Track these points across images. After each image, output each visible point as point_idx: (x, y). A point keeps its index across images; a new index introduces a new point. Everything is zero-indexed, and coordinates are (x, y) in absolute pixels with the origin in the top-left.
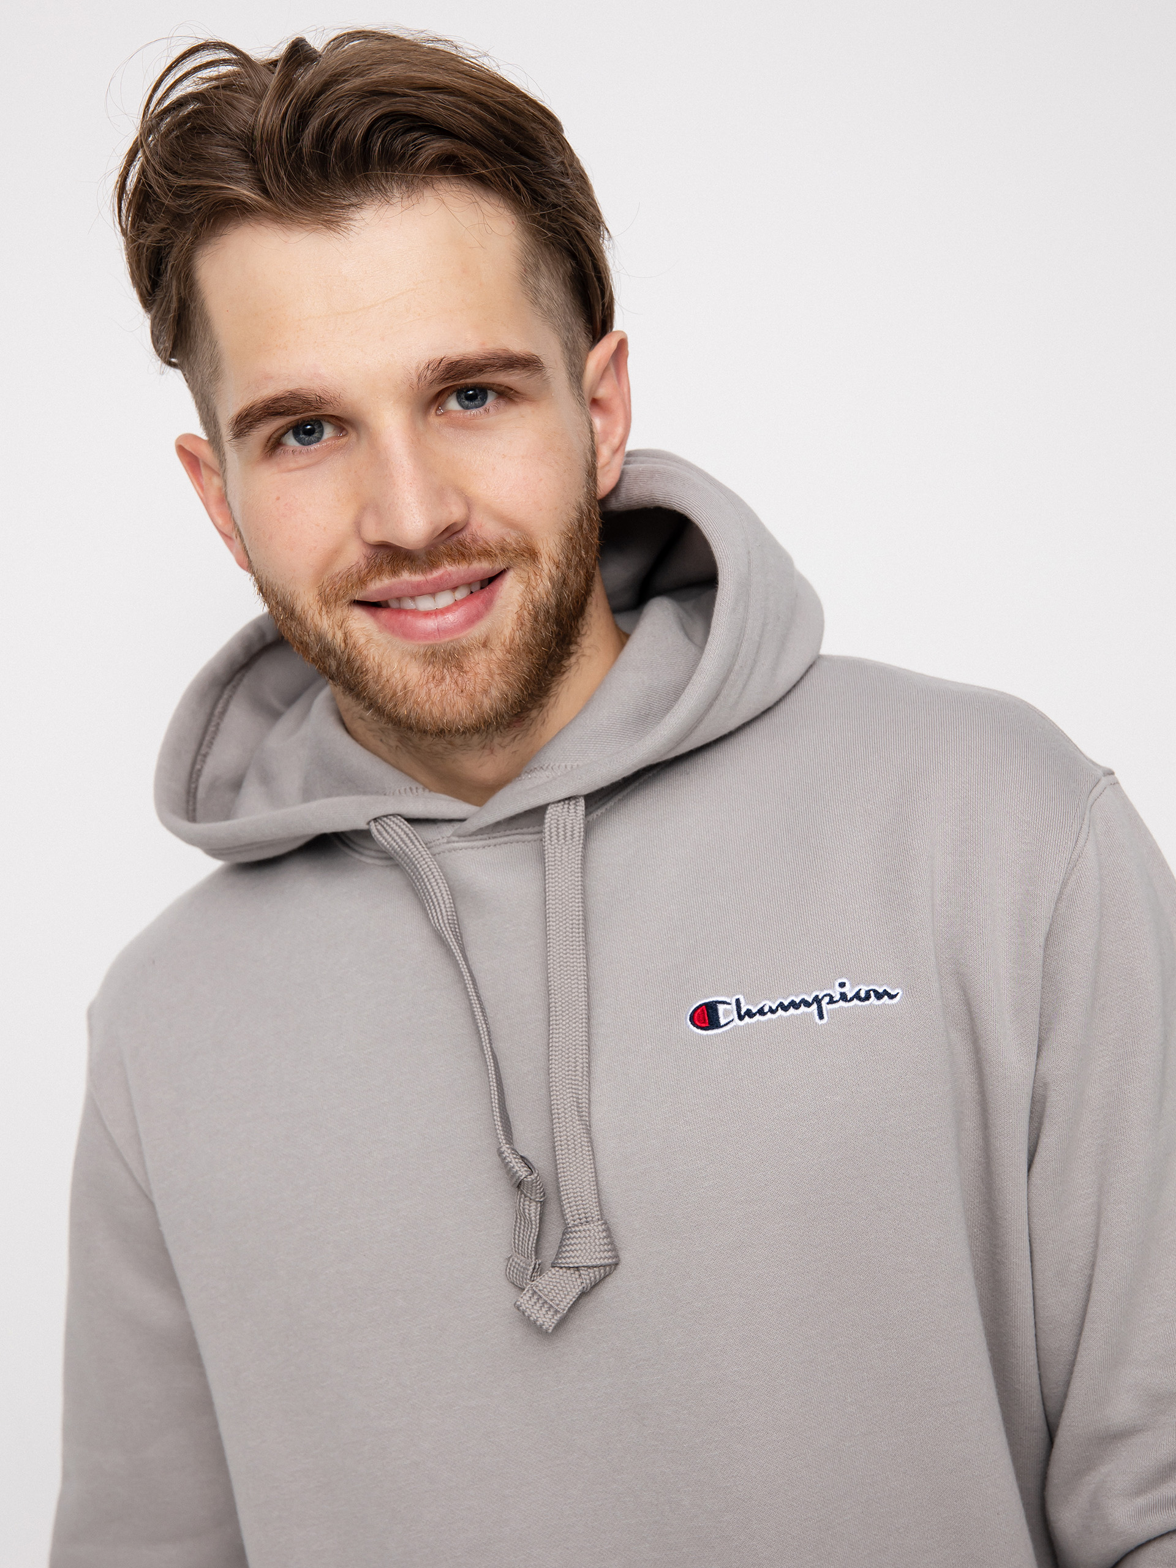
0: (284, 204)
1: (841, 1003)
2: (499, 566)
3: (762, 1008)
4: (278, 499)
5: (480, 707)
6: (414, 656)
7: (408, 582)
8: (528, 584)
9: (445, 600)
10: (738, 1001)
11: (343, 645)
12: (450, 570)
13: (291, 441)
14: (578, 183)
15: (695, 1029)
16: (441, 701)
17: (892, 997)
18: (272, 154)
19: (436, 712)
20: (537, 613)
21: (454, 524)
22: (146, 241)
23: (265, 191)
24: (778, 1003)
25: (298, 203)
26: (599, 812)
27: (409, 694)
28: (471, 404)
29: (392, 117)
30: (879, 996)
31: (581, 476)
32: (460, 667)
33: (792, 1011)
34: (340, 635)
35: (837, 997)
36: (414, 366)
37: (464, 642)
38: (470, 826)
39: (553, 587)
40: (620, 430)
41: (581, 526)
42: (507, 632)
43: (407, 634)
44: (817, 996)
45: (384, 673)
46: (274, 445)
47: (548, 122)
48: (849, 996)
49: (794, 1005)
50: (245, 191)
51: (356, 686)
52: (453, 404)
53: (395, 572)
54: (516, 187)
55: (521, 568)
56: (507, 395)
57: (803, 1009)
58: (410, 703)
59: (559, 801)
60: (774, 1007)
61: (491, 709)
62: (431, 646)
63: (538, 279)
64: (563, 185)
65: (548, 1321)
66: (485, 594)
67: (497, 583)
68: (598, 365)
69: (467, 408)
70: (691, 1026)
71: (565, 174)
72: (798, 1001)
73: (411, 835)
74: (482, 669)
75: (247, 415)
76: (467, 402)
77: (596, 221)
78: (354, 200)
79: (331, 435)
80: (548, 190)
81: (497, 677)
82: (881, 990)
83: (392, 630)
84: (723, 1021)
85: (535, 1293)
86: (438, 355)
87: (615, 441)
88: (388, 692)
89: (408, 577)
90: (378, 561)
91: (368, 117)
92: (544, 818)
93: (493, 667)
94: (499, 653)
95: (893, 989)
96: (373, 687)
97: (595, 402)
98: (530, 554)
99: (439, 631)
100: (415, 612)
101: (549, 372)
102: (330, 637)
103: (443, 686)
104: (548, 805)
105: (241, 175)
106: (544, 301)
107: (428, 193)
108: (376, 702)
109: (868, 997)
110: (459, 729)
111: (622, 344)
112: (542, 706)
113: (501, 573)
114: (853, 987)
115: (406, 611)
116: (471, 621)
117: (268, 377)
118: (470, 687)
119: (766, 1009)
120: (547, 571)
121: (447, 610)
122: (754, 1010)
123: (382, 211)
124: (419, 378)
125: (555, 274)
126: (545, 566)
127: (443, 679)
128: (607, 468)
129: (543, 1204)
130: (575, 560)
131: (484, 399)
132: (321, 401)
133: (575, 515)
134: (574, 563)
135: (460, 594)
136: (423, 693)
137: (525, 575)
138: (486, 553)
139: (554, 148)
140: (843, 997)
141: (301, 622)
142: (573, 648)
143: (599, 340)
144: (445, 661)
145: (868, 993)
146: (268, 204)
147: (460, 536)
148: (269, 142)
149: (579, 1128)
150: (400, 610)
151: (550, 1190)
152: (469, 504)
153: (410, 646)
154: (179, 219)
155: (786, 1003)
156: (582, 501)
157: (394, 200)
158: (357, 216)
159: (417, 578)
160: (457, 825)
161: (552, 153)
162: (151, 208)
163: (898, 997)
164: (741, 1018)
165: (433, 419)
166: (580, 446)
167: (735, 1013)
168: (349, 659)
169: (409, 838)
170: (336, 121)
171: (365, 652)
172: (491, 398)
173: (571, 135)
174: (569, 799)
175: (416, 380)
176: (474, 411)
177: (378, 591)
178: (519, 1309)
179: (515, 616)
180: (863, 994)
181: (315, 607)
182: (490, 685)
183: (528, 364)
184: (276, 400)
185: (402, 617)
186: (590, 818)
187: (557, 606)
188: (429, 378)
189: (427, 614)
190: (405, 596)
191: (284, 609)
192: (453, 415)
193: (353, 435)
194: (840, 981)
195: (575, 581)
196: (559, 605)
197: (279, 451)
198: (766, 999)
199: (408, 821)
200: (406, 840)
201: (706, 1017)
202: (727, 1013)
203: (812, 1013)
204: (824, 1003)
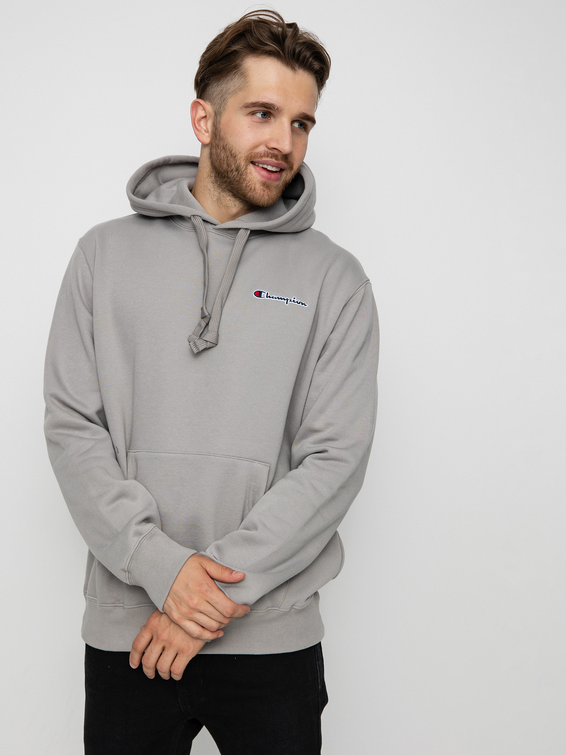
1: (293, 302)
3: (273, 297)
6: (260, 182)
10: (268, 293)
11: (243, 170)
15: (255, 296)
17: (305, 305)
26: (252, 236)
33: (280, 300)
35: (292, 300)
37: (273, 184)
44: (287, 299)
49: (281, 299)
52: (296, 125)
53: (272, 158)
56: (305, 128)
57: (283, 300)
59: (244, 229)
60: (276, 298)
65: (196, 351)
76: (300, 126)
82: (303, 303)
84: (262, 297)
85: (195, 343)
92: (239, 232)
109: (300, 303)
114: (297, 300)
116: (277, 179)
119: (274, 297)
122: (271, 297)
140: (294, 301)
155: (279, 298)
163: (307, 306)
164: (267, 297)
167: (266, 295)
171: (248, 175)
174: (247, 229)
180: (299, 302)
194: (294, 297)
198: (275, 295)
199: (202, 220)
200: (200, 224)
201: (258, 294)
202: (264, 295)
203: (285, 302)
204: (288, 301)
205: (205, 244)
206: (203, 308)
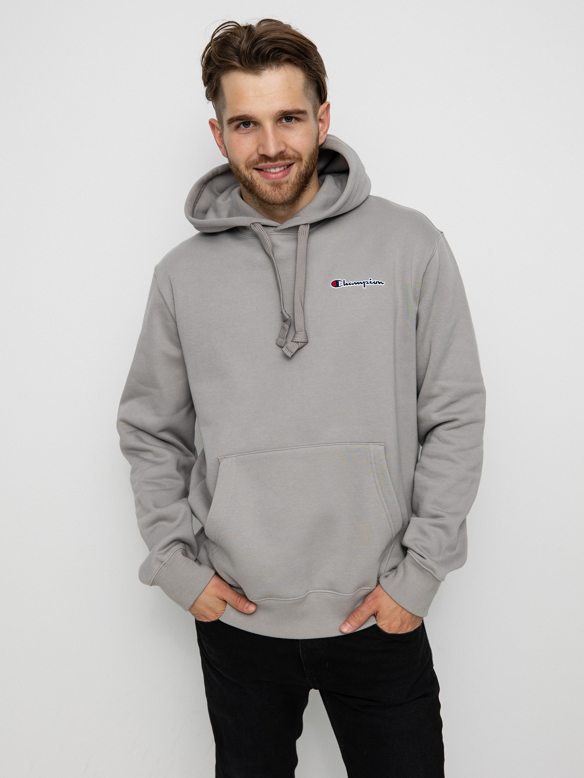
0: (246, 68)
1: (370, 284)
2: (292, 162)
3: (350, 283)
4: (238, 141)
5: (284, 198)
6: (269, 184)
7: (269, 165)
8: (299, 167)
9: (278, 170)
10: (344, 281)
11: (251, 179)
12: (280, 162)
13: (242, 126)
14: (320, 63)
15: (332, 287)
16: (275, 196)
17: (382, 284)
18: (245, 55)
19: (273, 199)
20: (300, 175)
21: (282, 151)
22: (208, 71)
23: (242, 64)
24: (354, 282)
25: (249, 67)
26: (313, 229)
27: (267, 193)
28: (288, 121)
29: (275, 49)
30: (379, 283)
31: (315, 141)
32: (280, 188)
33: (357, 284)
34: (250, 177)
35: (369, 282)
36: (275, 111)
37: (282, 181)
38: (278, 229)
39: (305, 169)
40: (326, 128)
41: (314, 154)
42: (293, 180)
43: (268, 178)
44: (364, 282)
45: (261, 187)
46: (238, 127)
47: (314, 47)
48: (372, 282)
49: (358, 283)
50: (237, 64)
51: (253, 190)
52: (284, 121)
53: (266, 162)
54: (305, 67)
55: (298, 163)
56: (298, 119)
57: (360, 284)
58: (267, 196)
59: (303, 225)
60: (353, 283)
61: (287, 199)
62: (273, 182)
63: (308, 90)
64: (316, 65)
65: (289, 355)
66: (288, 169)
67: (291, 166)
68: (322, 110)
69: (287, 122)
70: (332, 286)
71: (317, 61)
72: (359, 282)
73: (263, 229)
74: (286, 189)
75: (232, 119)
76: (287, 120)
77: (324, 73)
78: (264, 68)
79: (252, 126)
80: (312, 66)
81: (289, 191)
82: (380, 282)
83: (264, 177)
84: (340, 286)
85: (287, 347)
86: (281, 109)
87: (325, 130)
88: (261, 192)
89: (269, 163)
90: (262, 159)
91: (269, 48)
92: (299, 229)
93: (289, 188)
94: (290, 185)
95: (383, 282)
96: (257, 191)
97: (320, 120)
98: (300, 159)
99: (276, 178)
100: (270, 172)
101: (309, 114)
102: (247, 176)
103: (275, 192)
104: (300, 225)
105: (235, 59)
106: (309, 95)
107: (282, 67)
108: (258, 195)
109: (377, 283)
110: (278, 203)
111: (329, 105)
112: (298, 200)
113: (293, 163)
114: (373, 280)
115: (268, 172)
116: (284, 176)
117: (238, 111)
118: (282, 193)
119: (351, 283)
120: (304, 164)
121: (278, 173)
122: (348, 284)
123: (270, 72)
124: (276, 114)
125: (312, 88)
126: (304, 163)
127: (276, 190)
128: (322, 138)
129: (290, 326)
130: (311, 162)
131: (292, 120)
132: (251, 118)
133: (312, 151)
134: (311, 163)
135: (282, 169)
136: (270, 194)
137: (298, 165)
138: (289, 158)
139: (314, 55)
140: (371, 282)
141: (240, 172)
142: (308, 185)
143: (323, 104)
144: (277, 186)
145: (377, 282)
146: (242, 67)
147: (283, 154)
148: (244, 51)
149: (301, 308)
150: (266, 172)
151: (292, 322)
152: (286, 146)
153: (268, 181)
154: (218, 68)
155: (356, 283)
156: (314, 147)
157: (273, 69)
158: (264, 72)
159: (272, 164)
160: (274, 228)
161: (314, 56)
162: (211, 63)
163: (384, 284)
164: (344, 285)
165: (279, 124)
166: (315, 133)
167: (343, 283)
168: (252, 183)
169: (262, 230)
170: (261, 49)
171: (256, 182)
172: (293, 120)
173: (319, 50)
174: (306, 224)
175: (275, 115)
176: (289, 123)
177: (261, 166)
178: (283, 351)
179: (295, 175)
180: (375, 282)
181: (244, 169)
182: (287, 193)
183: (303, 112)
184: (240, 116)
185: (267, 174)
186: (311, 230)
187: (306, 174)
188: (279, 115)
189: (273, 173)
190: (268, 168)
191: (236, 168)
192: (284, 123)
193: (258, 126)
194: (370, 278)
195: (311, 167)
196: (306, 173)
197: (239, 128)
198: (351, 281)
199: (262, 225)
200: (261, 230)
201: (336, 284)
202: (341, 283)
203: (362, 286)
204: (365, 283)
205: (270, 248)
206: (282, 312)
